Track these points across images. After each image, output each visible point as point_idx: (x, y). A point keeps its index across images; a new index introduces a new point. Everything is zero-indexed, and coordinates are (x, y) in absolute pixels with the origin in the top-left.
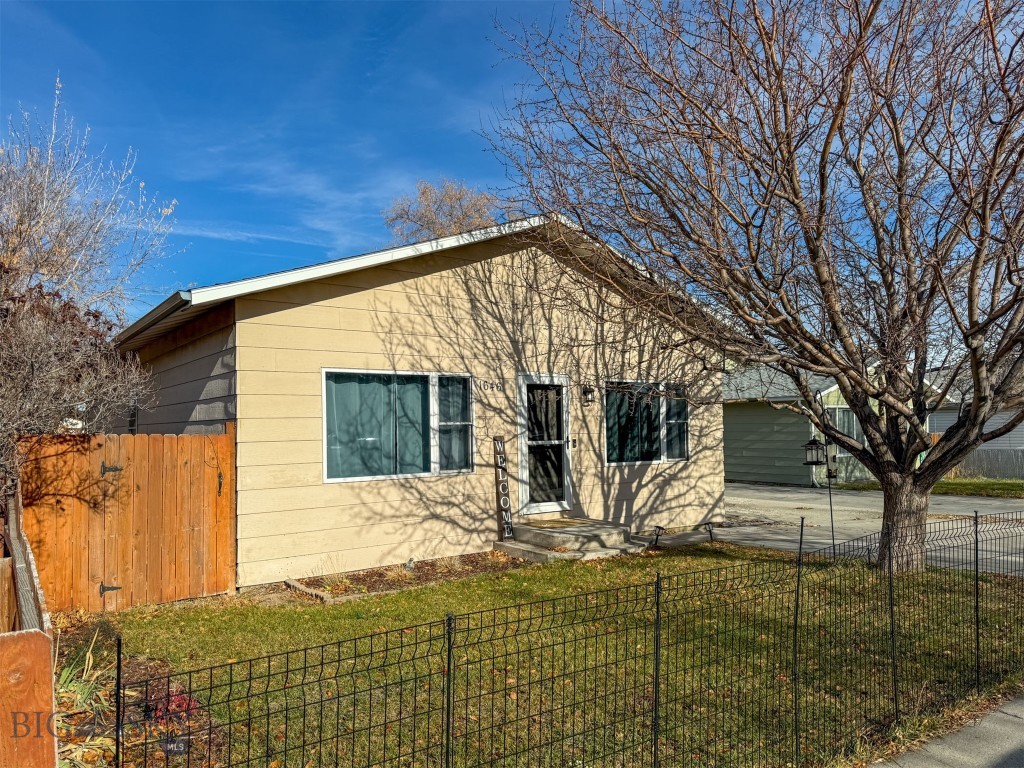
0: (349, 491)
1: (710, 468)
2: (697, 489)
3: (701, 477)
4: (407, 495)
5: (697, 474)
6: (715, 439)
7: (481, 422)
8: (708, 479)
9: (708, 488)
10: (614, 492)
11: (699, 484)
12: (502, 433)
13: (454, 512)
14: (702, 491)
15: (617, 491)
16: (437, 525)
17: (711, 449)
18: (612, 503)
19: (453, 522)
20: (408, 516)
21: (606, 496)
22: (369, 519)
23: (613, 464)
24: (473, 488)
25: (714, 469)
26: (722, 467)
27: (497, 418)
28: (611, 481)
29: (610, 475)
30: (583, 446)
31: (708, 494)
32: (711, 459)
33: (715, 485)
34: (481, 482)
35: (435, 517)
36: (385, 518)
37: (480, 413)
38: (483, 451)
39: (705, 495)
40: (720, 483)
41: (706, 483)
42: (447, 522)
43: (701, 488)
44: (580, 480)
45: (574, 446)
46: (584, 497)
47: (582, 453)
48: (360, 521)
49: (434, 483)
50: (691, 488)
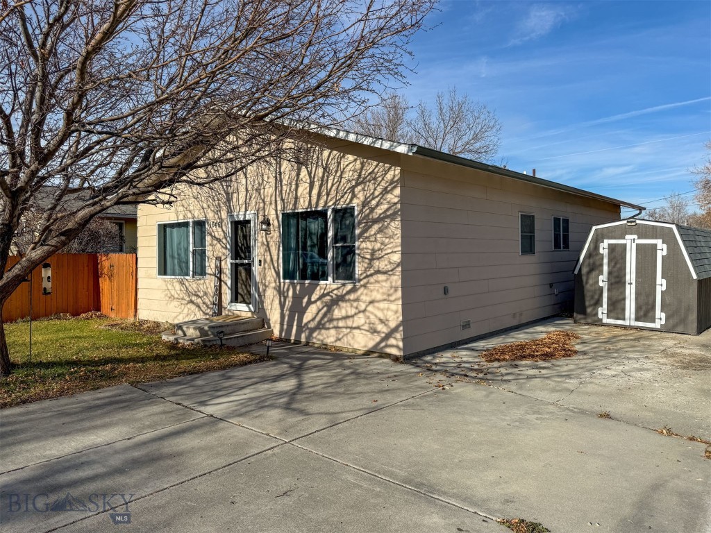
0: (164, 283)
1: (383, 294)
2: (367, 314)
3: (372, 302)
4: (182, 289)
5: (368, 299)
6: (390, 263)
7: (211, 247)
8: (382, 305)
9: (380, 315)
10: (288, 303)
11: (370, 308)
12: (220, 254)
13: (199, 301)
14: (372, 317)
15: (290, 303)
16: (193, 307)
17: (385, 273)
18: (287, 313)
19: (198, 306)
20: (182, 299)
21: (282, 306)
22: (170, 298)
23: (287, 281)
24: (207, 288)
25: (389, 295)
26: (399, 294)
27: (219, 245)
28: (286, 294)
29: (285, 290)
30: (266, 265)
31: (381, 321)
32: (384, 284)
33: (390, 313)
34: (209, 284)
35: (191, 302)
36: (174, 298)
37: (210, 242)
38: (211, 266)
39: (377, 322)
40: (396, 312)
41: (379, 309)
43: (372, 313)
44: (264, 291)
45: (260, 265)
46: (267, 305)
47: (267, 270)
48: (167, 299)
49: (192, 283)
50: (360, 312)
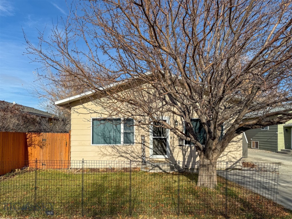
0: (98, 148)
1: (235, 149)
2: (228, 156)
3: (229, 152)
4: (114, 150)
5: (228, 151)
6: (238, 138)
7: (137, 131)
8: (234, 153)
9: (233, 156)
10: (188, 154)
11: (229, 154)
12: (144, 134)
13: (128, 155)
14: (230, 157)
15: (189, 154)
16: (122, 159)
17: (236, 142)
18: (187, 158)
19: (128, 158)
20: (114, 155)
21: (184, 155)
22: (103, 155)
23: (187, 145)
24: (134, 149)
25: (237, 149)
26: (241, 148)
27: (143, 130)
28: (186, 150)
29: (186, 148)
30: (175, 139)
31: (234, 158)
32: (235, 145)
33: (237, 155)
34: (137, 148)
35: (122, 156)
36: (107, 155)
37: (137, 128)
38: (137, 139)
39: (232, 158)
40: (240, 154)
41: (233, 154)
42: (126, 158)
43: (230, 155)
44: (173, 149)
45: (171, 139)
46: (175, 155)
47: (174, 141)
48: (100, 156)
49: (121, 146)
50: (224, 155)
